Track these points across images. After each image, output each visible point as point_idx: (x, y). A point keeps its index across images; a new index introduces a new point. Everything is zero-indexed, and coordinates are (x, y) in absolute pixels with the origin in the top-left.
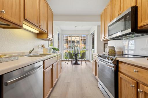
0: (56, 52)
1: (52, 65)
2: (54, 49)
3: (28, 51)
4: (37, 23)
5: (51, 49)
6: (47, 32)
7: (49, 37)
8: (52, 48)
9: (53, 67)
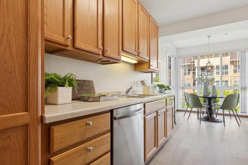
0: (165, 92)
1: (157, 112)
2: (161, 86)
3: (125, 90)
4: (136, 50)
5: (156, 86)
6: (149, 61)
7: (151, 67)
8: (158, 85)
9: (157, 115)
